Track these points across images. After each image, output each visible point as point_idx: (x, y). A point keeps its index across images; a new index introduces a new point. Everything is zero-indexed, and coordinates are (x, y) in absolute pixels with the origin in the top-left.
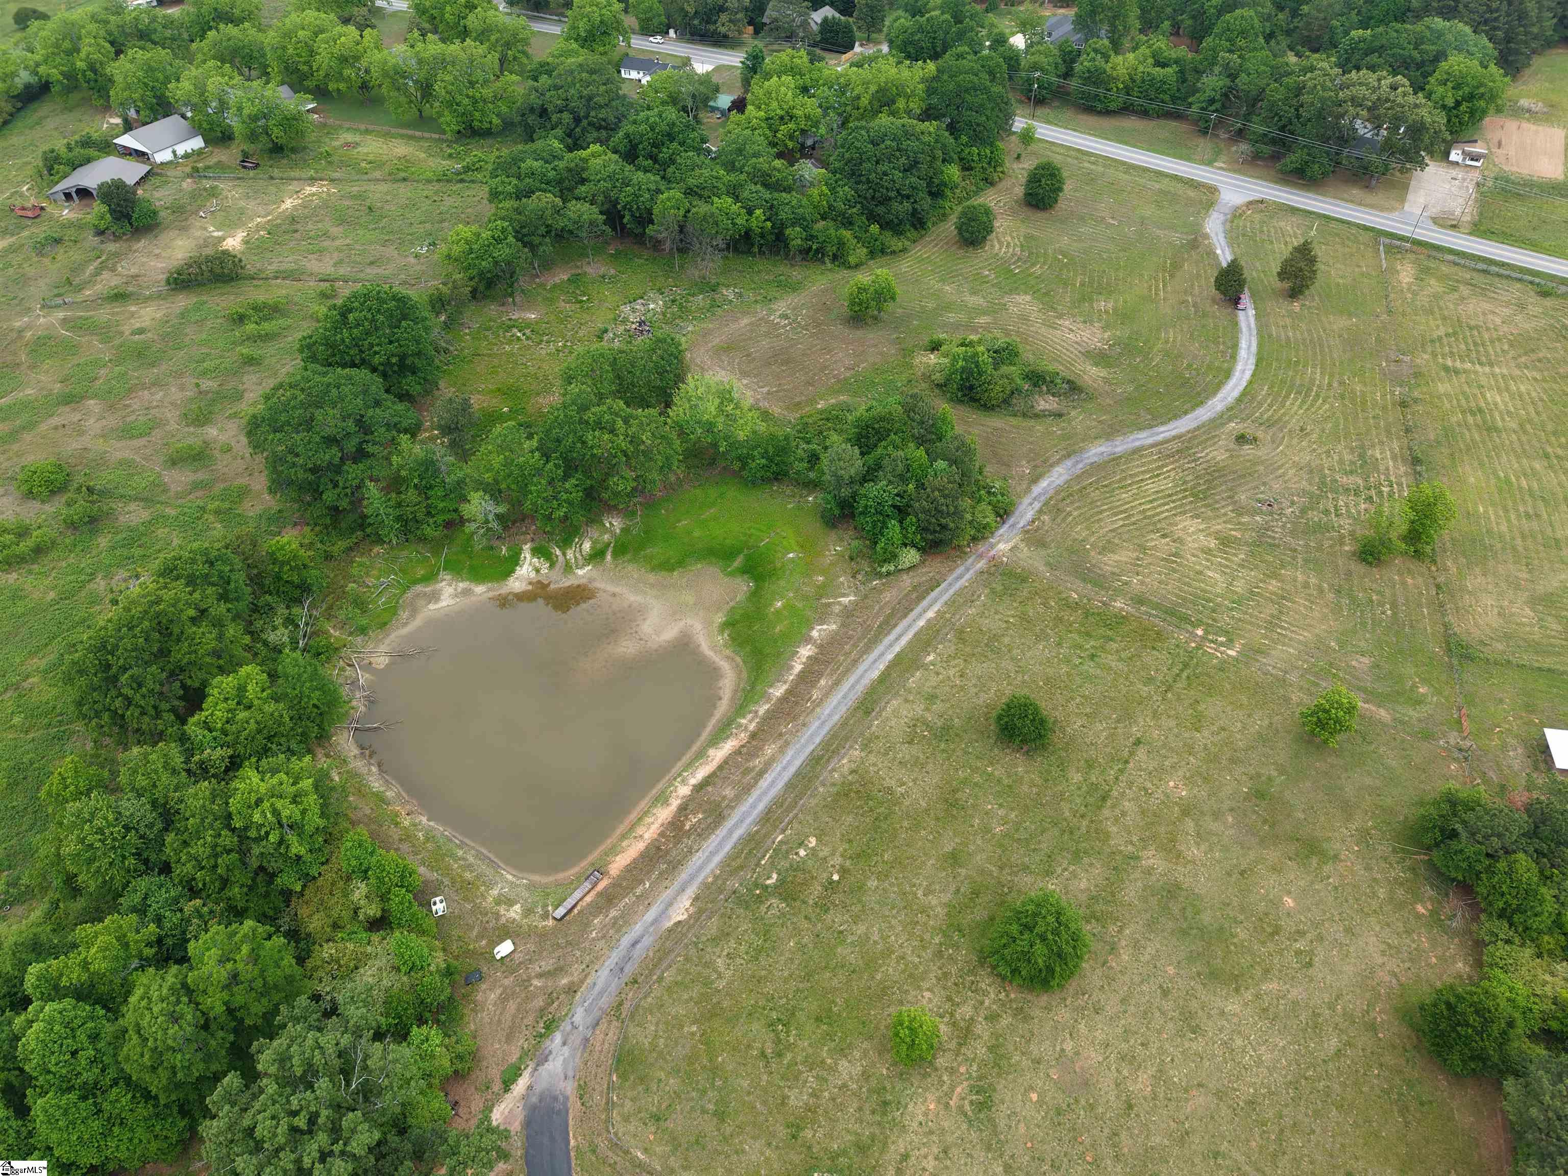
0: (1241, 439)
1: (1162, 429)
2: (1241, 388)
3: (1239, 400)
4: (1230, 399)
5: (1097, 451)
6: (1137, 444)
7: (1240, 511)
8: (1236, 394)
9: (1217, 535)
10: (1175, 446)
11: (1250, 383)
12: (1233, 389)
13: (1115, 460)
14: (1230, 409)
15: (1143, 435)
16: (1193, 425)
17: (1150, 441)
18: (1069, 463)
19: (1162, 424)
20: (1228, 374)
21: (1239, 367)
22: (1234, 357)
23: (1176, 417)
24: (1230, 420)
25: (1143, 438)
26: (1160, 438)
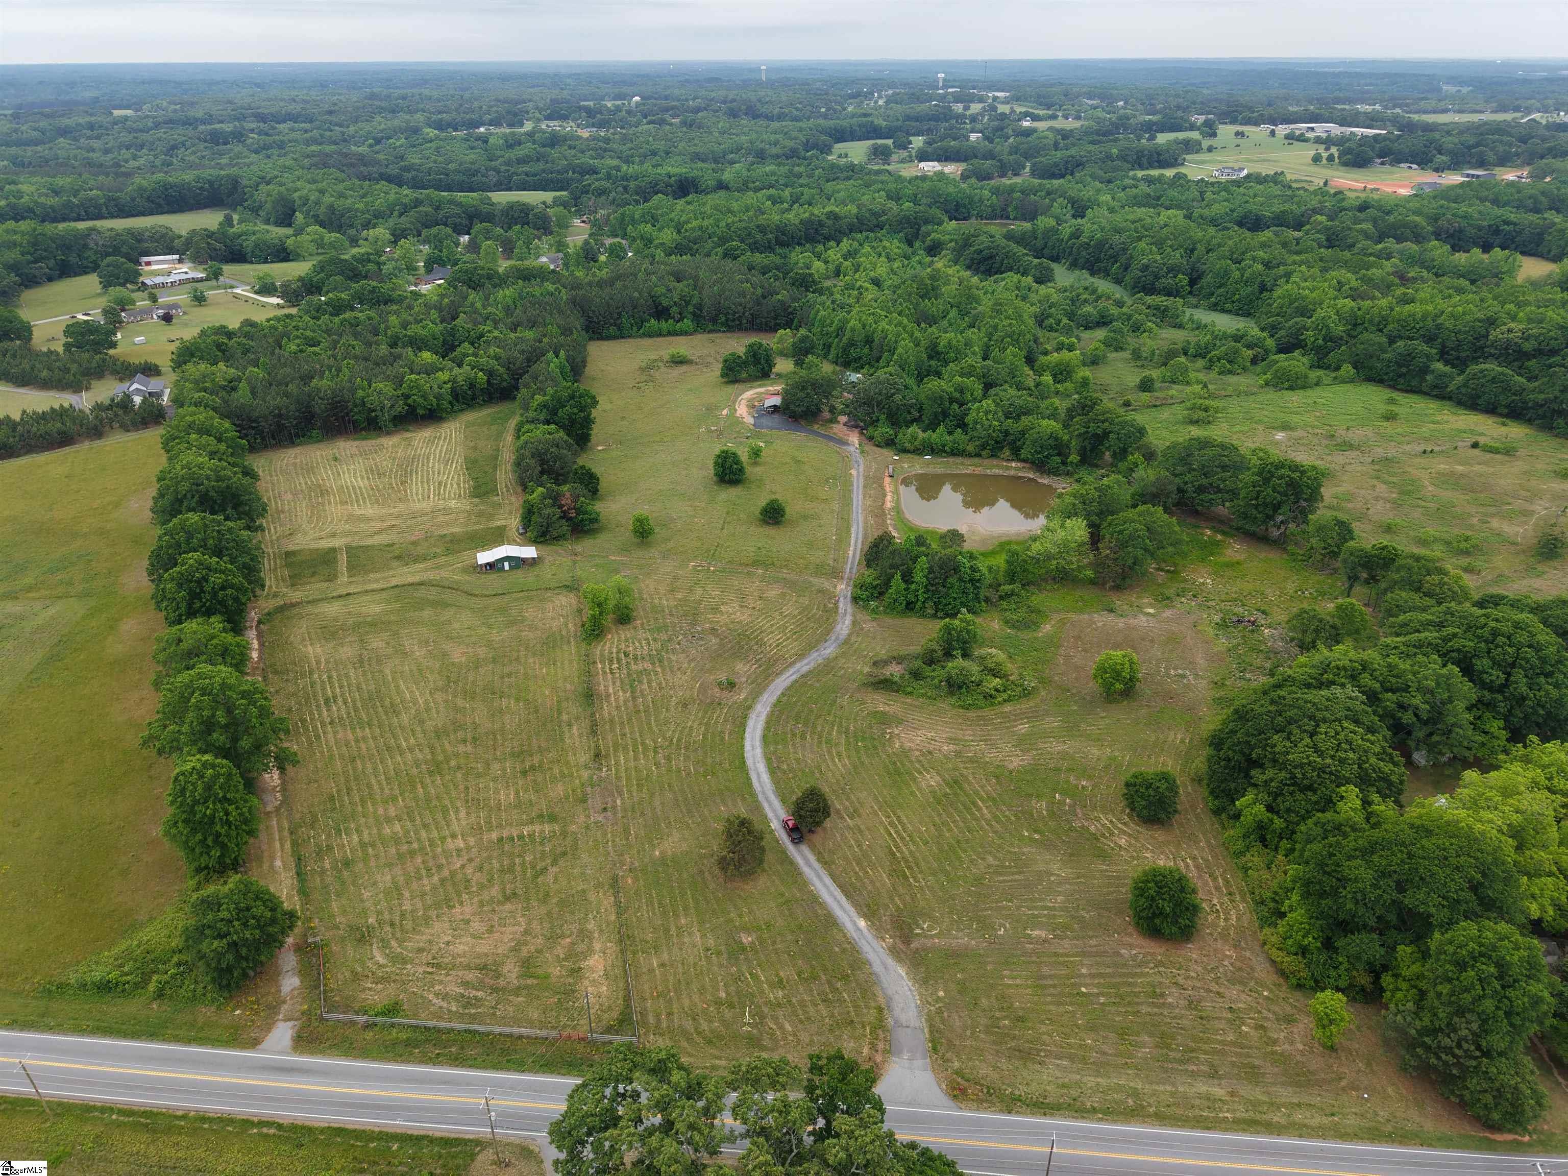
0: (731, 685)
1: (794, 677)
2: (748, 730)
3: (745, 717)
4: (753, 716)
5: (829, 650)
6: (806, 661)
7: (713, 631)
8: (751, 723)
9: (721, 612)
10: (779, 667)
11: (743, 738)
12: (755, 728)
13: (811, 647)
14: (750, 707)
15: (805, 669)
16: (772, 687)
17: (798, 665)
18: (842, 637)
19: (796, 681)
20: (765, 740)
21: (759, 751)
22: (768, 760)
23: (789, 688)
24: (745, 699)
25: (803, 666)
26: (792, 671)
